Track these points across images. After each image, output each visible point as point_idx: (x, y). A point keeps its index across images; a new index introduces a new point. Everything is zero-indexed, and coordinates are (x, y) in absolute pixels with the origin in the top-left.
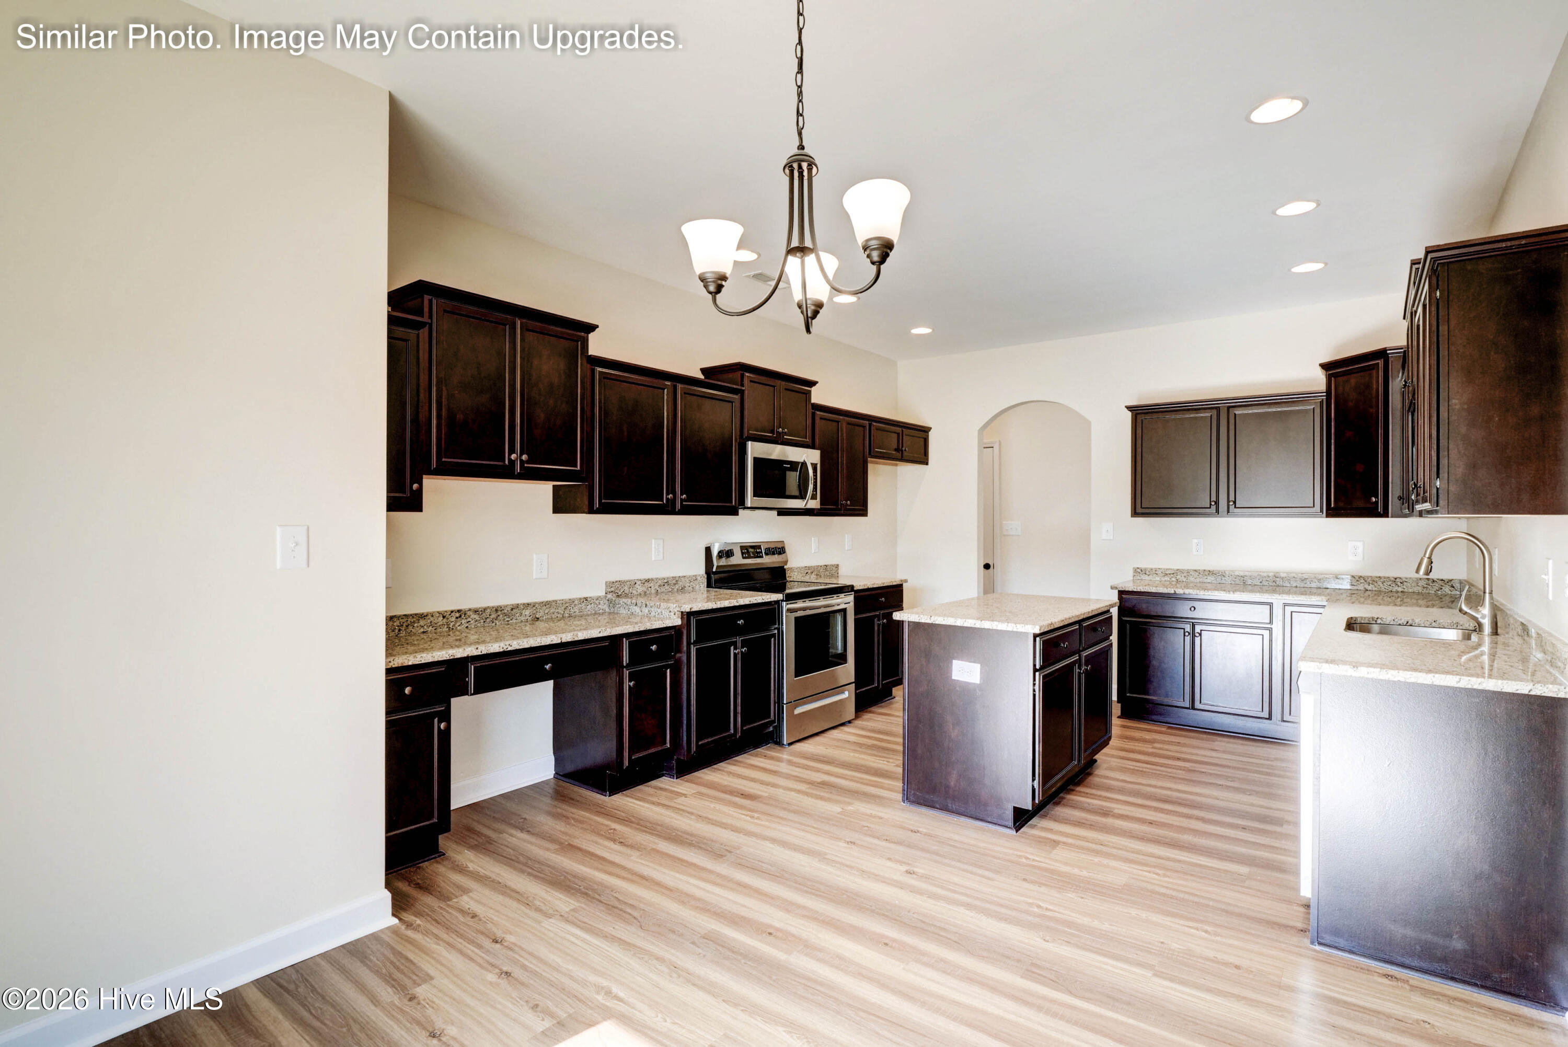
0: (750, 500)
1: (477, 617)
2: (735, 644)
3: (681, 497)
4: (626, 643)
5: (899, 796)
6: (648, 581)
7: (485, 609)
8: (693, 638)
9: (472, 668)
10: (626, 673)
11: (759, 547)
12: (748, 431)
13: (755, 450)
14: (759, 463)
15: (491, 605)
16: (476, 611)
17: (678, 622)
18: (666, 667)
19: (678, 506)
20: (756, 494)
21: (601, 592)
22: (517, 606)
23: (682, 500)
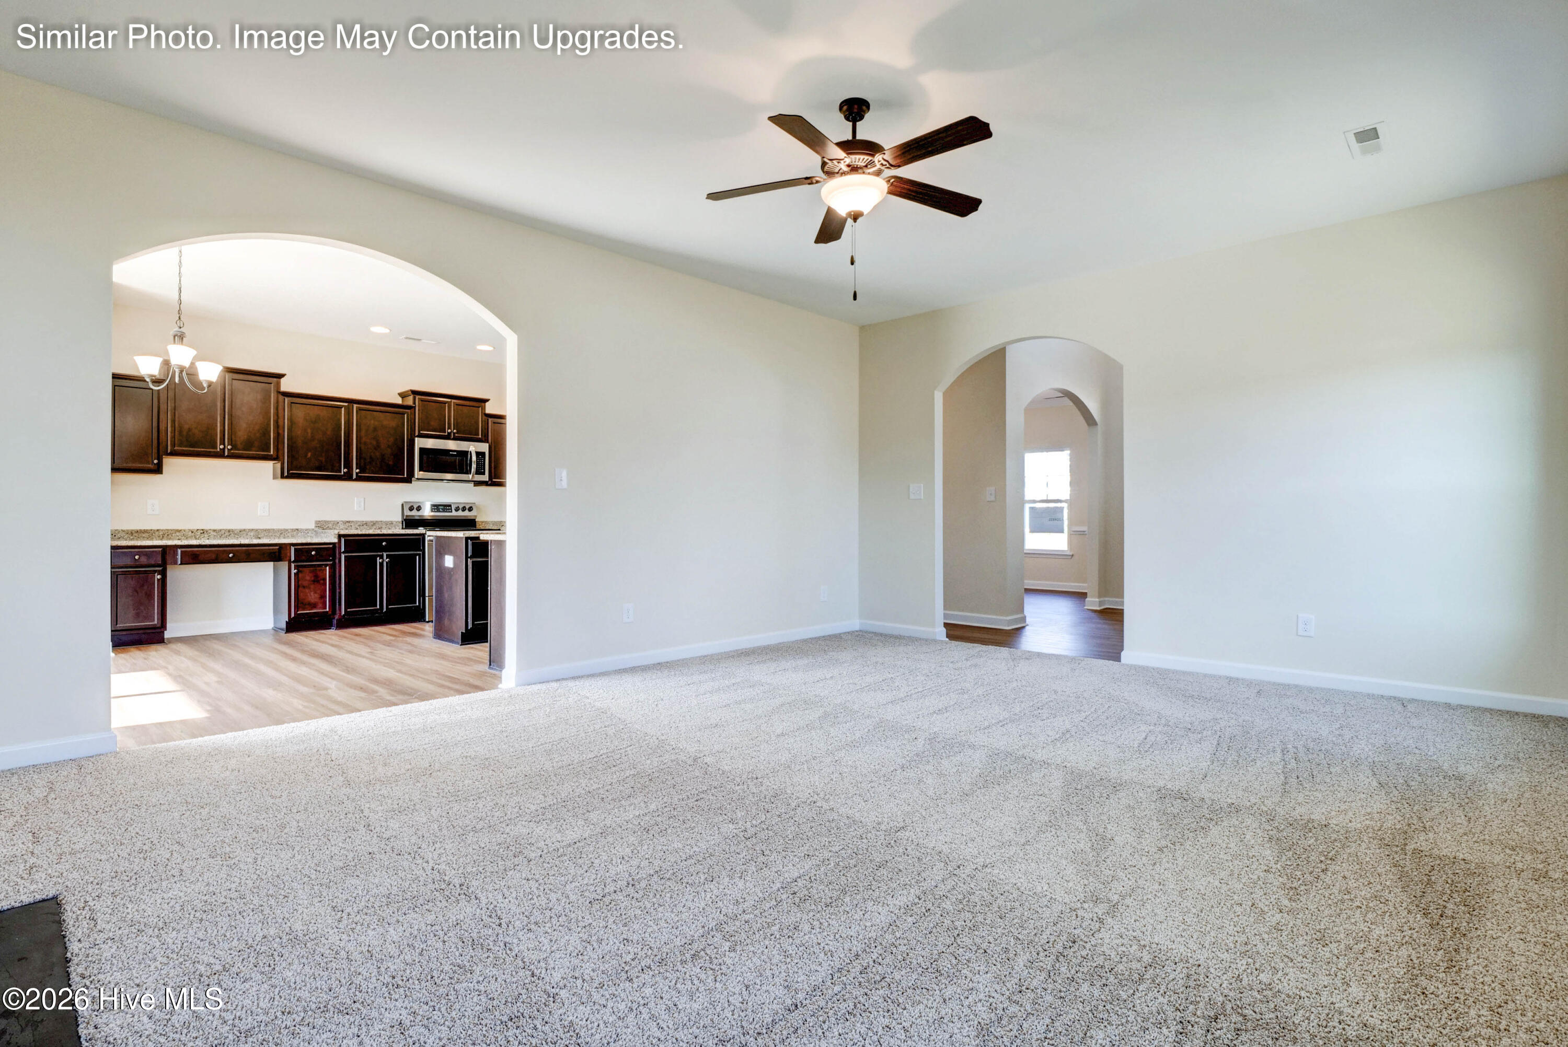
0: (418, 473)
1: (215, 534)
2: (382, 557)
3: (355, 471)
4: (293, 548)
5: (431, 635)
6: (349, 522)
7: (221, 530)
8: (343, 550)
9: (179, 551)
10: (293, 565)
11: (450, 506)
12: (419, 431)
13: (420, 443)
14: (423, 451)
15: (225, 528)
16: (214, 531)
17: (336, 540)
18: (326, 565)
19: (354, 477)
20: (421, 469)
21: (312, 526)
22: (244, 530)
23: (357, 473)
